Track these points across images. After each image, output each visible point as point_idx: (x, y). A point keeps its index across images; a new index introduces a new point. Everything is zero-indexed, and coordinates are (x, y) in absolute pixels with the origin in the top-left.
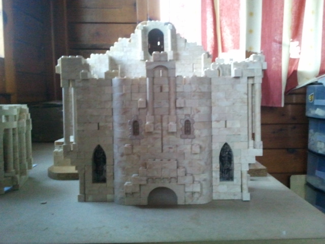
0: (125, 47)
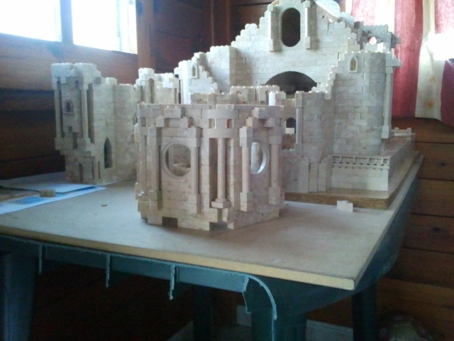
0: (253, 35)
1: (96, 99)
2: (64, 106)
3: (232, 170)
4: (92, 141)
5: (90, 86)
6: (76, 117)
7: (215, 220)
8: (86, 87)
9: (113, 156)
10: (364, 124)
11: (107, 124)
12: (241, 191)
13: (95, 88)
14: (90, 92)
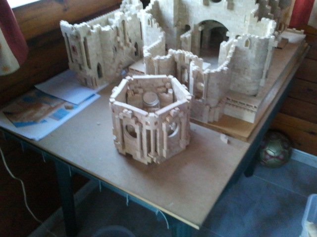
1: (89, 44)
2: (71, 48)
3: (158, 141)
4: (90, 68)
5: (85, 39)
6: (79, 56)
7: (150, 162)
8: (82, 40)
9: (103, 72)
10: (249, 79)
11: (97, 55)
12: (163, 148)
13: (88, 38)
14: (85, 43)
